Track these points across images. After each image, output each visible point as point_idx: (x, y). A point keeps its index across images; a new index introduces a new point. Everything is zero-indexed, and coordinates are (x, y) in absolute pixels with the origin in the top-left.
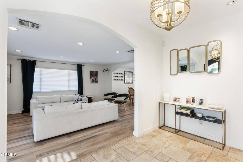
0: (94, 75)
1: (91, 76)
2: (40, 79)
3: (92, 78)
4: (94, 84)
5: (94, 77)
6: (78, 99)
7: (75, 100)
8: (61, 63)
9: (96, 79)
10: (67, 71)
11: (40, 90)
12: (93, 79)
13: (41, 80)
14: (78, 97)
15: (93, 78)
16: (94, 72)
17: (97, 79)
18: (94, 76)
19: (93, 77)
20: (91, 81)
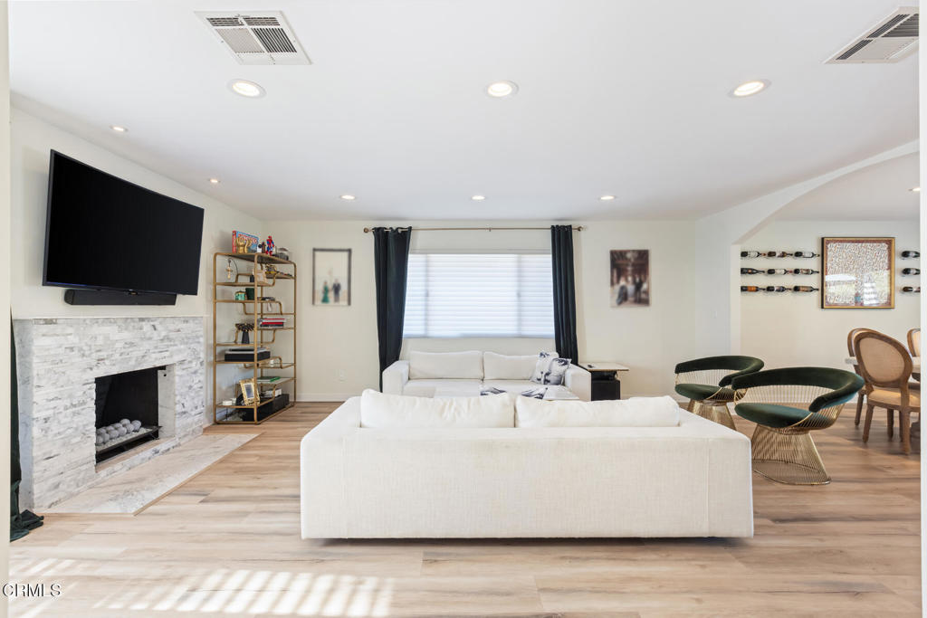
0: (630, 268)
1: (615, 274)
2: (423, 293)
3: (618, 282)
4: (631, 312)
5: (630, 279)
6: (547, 374)
7: (539, 376)
8: (490, 229)
9: (638, 286)
10: (511, 258)
11: (426, 330)
12: (623, 288)
13: (427, 295)
14: (551, 364)
15: (622, 283)
16: (629, 255)
17: (645, 286)
18: (630, 273)
19: (626, 280)
20: (616, 296)
